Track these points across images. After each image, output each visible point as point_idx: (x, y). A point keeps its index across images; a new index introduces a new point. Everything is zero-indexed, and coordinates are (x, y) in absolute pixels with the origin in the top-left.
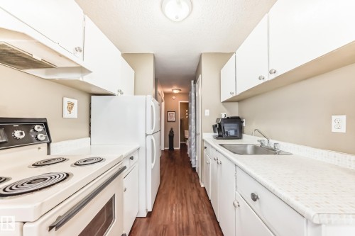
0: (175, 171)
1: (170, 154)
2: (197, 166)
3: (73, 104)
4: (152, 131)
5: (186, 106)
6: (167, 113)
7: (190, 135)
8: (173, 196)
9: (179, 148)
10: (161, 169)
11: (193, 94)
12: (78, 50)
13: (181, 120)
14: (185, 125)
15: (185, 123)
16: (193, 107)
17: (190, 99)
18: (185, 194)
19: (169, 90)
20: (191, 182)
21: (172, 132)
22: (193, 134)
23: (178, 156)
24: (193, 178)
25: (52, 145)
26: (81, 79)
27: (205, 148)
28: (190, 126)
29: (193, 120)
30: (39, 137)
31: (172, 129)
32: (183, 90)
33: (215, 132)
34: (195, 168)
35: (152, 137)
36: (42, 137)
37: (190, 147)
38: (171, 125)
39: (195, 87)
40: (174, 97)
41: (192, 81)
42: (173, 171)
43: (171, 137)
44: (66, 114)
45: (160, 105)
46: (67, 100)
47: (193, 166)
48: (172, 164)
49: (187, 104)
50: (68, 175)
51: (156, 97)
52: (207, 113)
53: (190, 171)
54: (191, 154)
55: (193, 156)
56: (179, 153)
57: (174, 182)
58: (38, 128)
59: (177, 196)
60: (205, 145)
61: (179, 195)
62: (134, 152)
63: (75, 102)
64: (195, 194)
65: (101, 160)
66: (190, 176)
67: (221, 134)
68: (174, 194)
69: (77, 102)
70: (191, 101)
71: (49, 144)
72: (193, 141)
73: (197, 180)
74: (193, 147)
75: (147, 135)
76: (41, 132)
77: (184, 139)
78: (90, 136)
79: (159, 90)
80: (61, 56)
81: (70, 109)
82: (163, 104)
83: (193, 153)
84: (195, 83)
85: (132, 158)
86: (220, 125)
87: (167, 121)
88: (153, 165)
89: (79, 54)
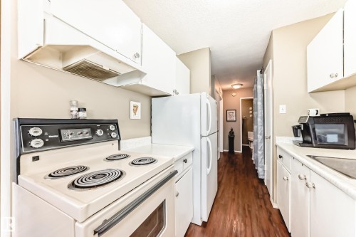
0: (236, 179)
1: (230, 158)
2: (266, 178)
3: (137, 107)
4: (208, 133)
5: (250, 103)
6: (226, 112)
7: (256, 137)
8: (233, 209)
9: (241, 152)
10: (219, 174)
11: (259, 87)
12: (137, 56)
13: (243, 120)
14: (248, 125)
15: (248, 123)
16: (260, 103)
17: (255, 94)
18: (249, 212)
19: (228, 86)
20: (257, 196)
21: (232, 133)
22: (260, 137)
23: (239, 161)
24: (261, 193)
25: (121, 142)
26: (140, 83)
27: (280, 157)
28: (255, 127)
29: (259, 120)
30: (112, 135)
31: (232, 130)
32: (245, 84)
33: (296, 135)
34: (263, 179)
35: (208, 139)
36: (114, 135)
37: (256, 152)
38: (231, 125)
39: (263, 78)
40: (234, 94)
41: (258, 71)
42: (233, 178)
43: (231, 138)
44: (133, 116)
45: (218, 104)
46: (133, 103)
47: (260, 177)
48: (233, 169)
49: (252, 100)
50: (122, 173)
51: (213, 95)
52: (282, 109)
53: (256, 182)
54: (257, 160)
55: (260, 165)
56: (241, 157)
57: (234, 192)
58: (112, 128)
59: (238, 211)
60: (279, 153)
61: (241, 211)
62: (188, 154)
63: (139, 104)
64: (264, 215)
65: (153, 161)
66: (256, 188)
67: (309, 139)
68: (234, 207)
69: (140, 104)
70: (256, 96)
71: (119, 141)
72: (260, 145)
73: (266, 196)
74: (259, 152)
75: (202, 137)
76: (113, 131)
77: (246, 141)
78: (151, 135)
79: (217, 87)
80: (120, 62)
81: (135, 111)
82: (221, 102)
83: (260, 160)
84: (262, 72)
85: (185, 161)
86: (306, 126)
87: (226, 120)
88: (209, 170)
89: (138, 60)
